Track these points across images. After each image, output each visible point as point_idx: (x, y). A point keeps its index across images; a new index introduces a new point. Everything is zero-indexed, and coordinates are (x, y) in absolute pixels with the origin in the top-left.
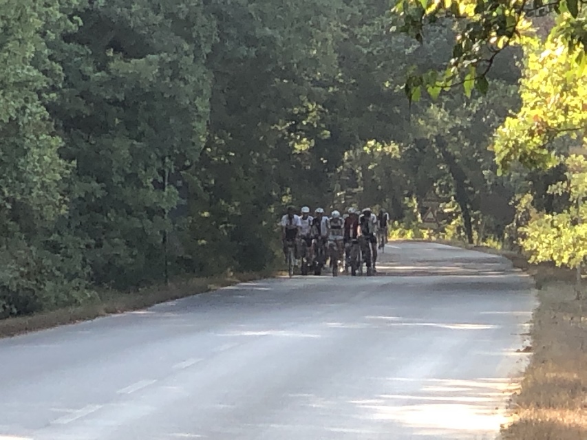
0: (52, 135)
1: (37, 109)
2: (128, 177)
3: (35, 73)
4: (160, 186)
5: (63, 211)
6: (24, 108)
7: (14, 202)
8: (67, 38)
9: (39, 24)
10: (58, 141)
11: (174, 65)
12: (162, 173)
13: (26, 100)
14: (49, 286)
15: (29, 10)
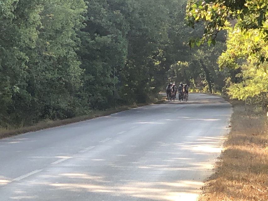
0: (78, 61)
1: (72, 53)
2: (102, 74)
3: (72, 41)
4: (112, 77)
5: (81, 85)
6: (68, 52)
7: (66, 82)
8: (82, 30)
9: (73, 26)
10: (80, 63)
11: (116, 38)
12: (113, 73)
13: (69, 50)
14: (77, 109)
15: (70, 21)
